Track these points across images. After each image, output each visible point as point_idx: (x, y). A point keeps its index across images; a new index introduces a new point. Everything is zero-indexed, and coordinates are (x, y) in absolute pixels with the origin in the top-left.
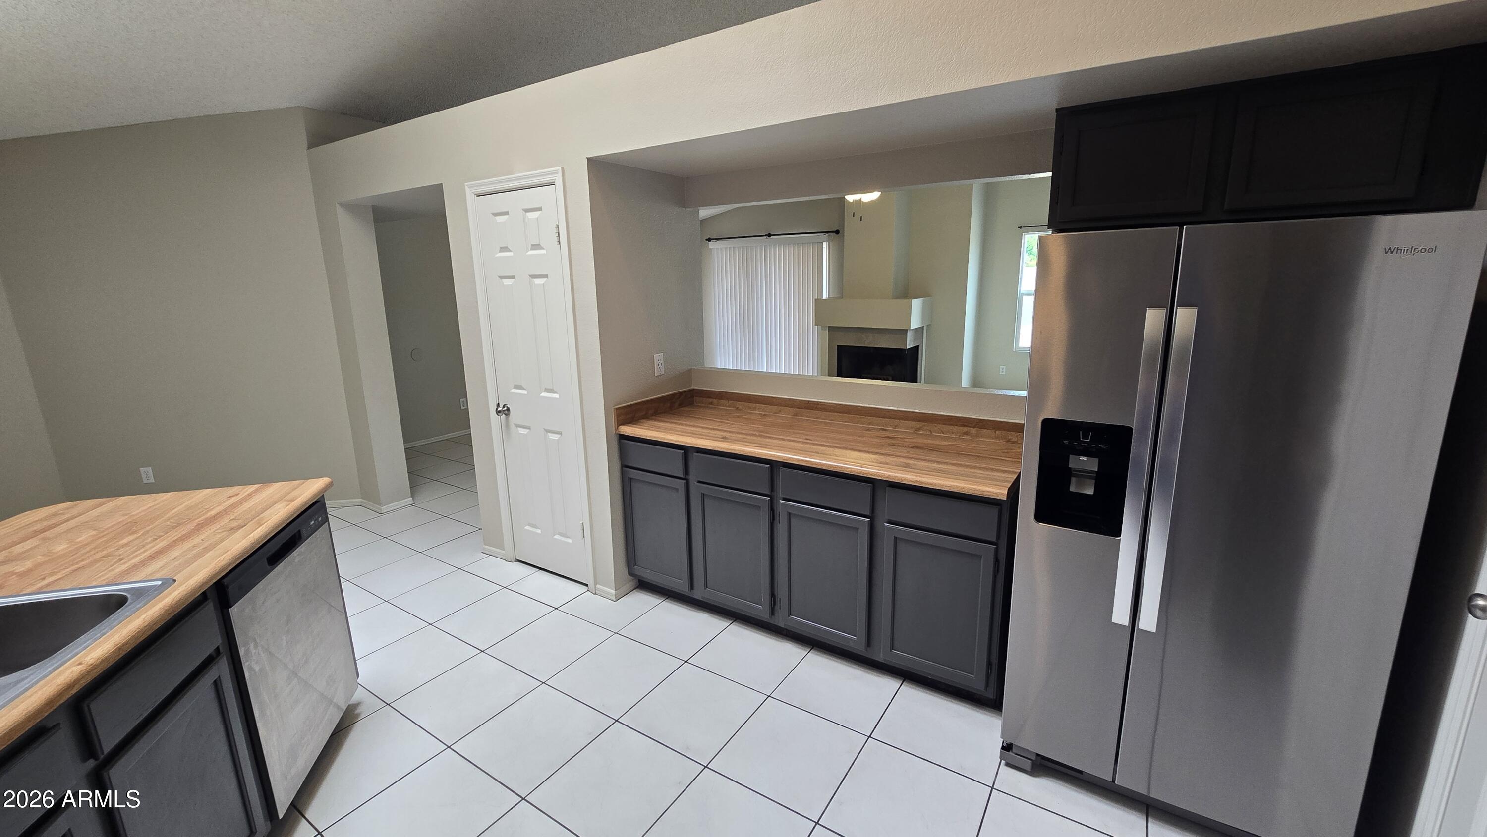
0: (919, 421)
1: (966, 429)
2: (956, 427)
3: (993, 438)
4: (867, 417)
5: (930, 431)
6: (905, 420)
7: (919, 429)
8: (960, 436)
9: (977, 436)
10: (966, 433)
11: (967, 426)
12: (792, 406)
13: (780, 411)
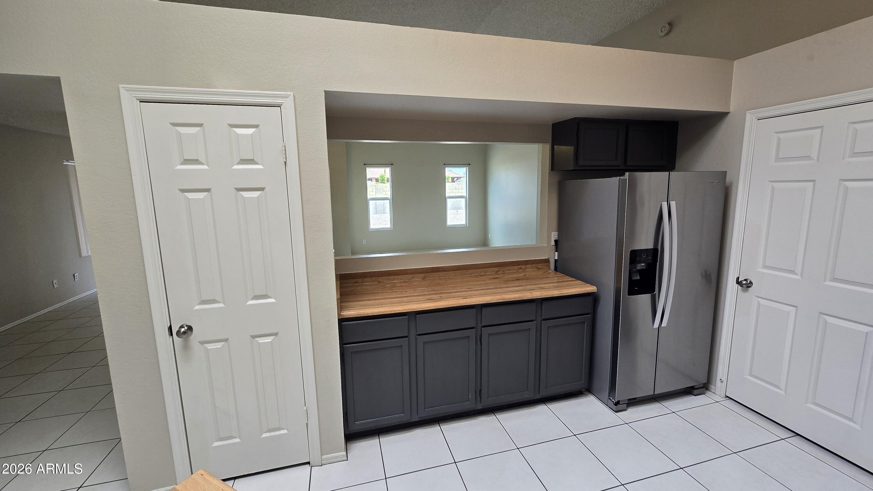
0: (498, 267)
1: (520, 266)
2: (516, 266)
3: (531, 268)
4: (470, 270)
5: (504, 271)
6: (490, 268)
7: (497, 271)
8: (518, 270)
9: (525, 269)
10: (520, 269)
11: (520, 265)
12: (422, 273)
13: (413, 277)
